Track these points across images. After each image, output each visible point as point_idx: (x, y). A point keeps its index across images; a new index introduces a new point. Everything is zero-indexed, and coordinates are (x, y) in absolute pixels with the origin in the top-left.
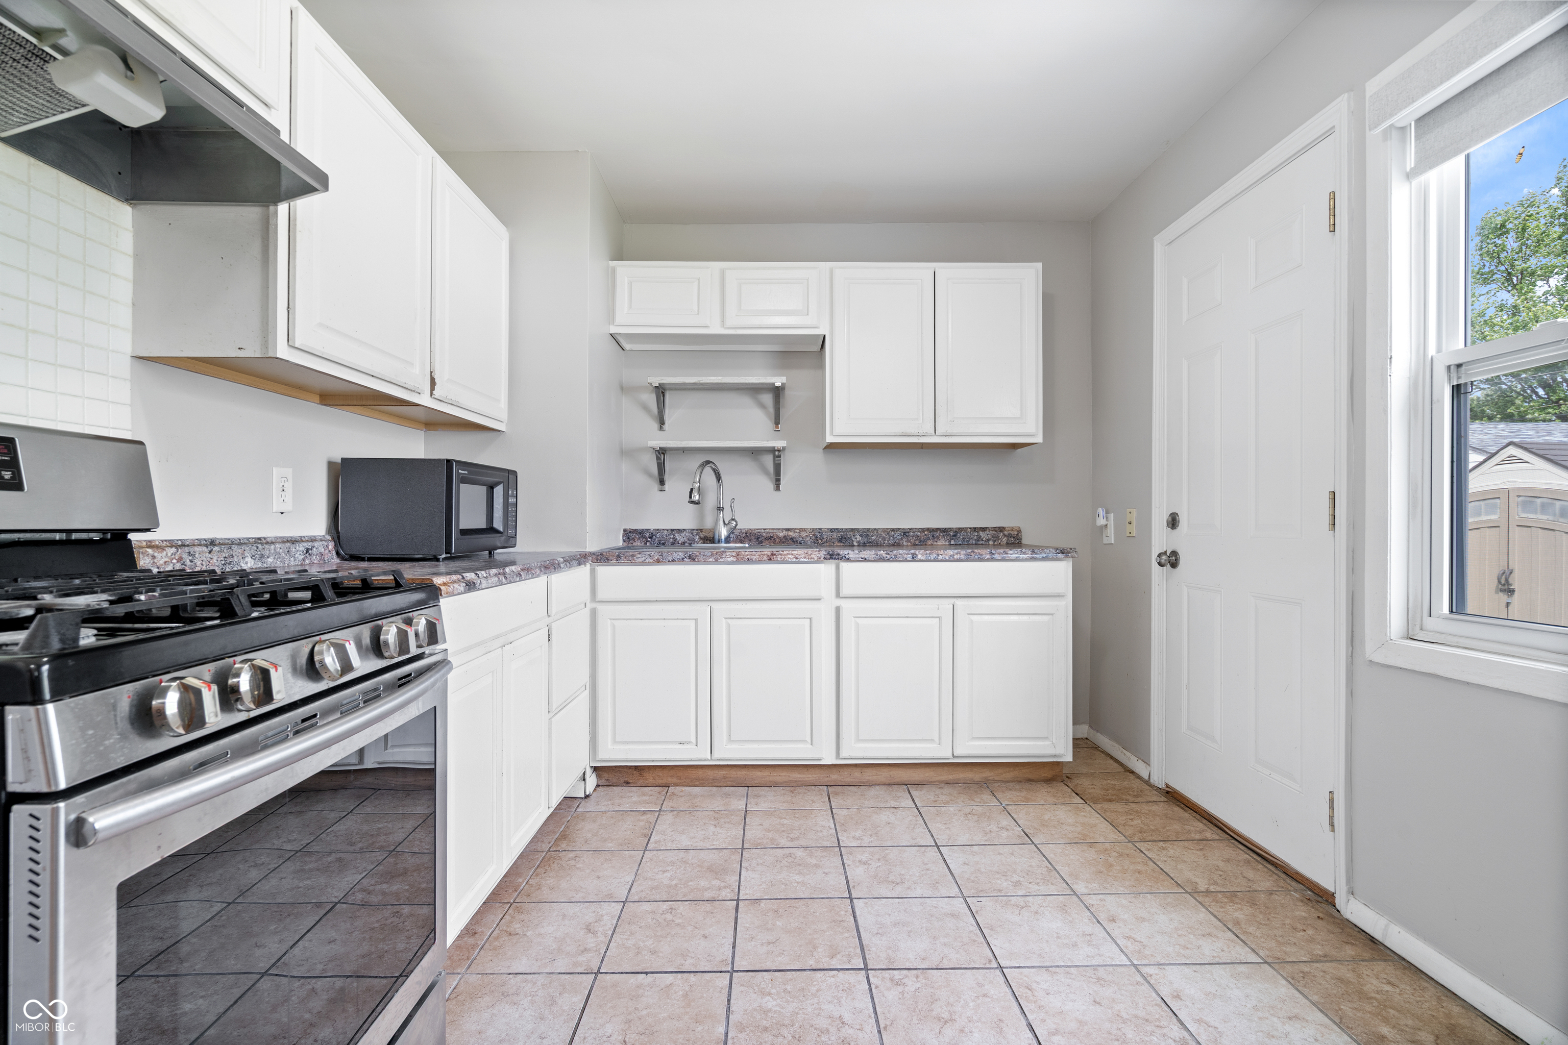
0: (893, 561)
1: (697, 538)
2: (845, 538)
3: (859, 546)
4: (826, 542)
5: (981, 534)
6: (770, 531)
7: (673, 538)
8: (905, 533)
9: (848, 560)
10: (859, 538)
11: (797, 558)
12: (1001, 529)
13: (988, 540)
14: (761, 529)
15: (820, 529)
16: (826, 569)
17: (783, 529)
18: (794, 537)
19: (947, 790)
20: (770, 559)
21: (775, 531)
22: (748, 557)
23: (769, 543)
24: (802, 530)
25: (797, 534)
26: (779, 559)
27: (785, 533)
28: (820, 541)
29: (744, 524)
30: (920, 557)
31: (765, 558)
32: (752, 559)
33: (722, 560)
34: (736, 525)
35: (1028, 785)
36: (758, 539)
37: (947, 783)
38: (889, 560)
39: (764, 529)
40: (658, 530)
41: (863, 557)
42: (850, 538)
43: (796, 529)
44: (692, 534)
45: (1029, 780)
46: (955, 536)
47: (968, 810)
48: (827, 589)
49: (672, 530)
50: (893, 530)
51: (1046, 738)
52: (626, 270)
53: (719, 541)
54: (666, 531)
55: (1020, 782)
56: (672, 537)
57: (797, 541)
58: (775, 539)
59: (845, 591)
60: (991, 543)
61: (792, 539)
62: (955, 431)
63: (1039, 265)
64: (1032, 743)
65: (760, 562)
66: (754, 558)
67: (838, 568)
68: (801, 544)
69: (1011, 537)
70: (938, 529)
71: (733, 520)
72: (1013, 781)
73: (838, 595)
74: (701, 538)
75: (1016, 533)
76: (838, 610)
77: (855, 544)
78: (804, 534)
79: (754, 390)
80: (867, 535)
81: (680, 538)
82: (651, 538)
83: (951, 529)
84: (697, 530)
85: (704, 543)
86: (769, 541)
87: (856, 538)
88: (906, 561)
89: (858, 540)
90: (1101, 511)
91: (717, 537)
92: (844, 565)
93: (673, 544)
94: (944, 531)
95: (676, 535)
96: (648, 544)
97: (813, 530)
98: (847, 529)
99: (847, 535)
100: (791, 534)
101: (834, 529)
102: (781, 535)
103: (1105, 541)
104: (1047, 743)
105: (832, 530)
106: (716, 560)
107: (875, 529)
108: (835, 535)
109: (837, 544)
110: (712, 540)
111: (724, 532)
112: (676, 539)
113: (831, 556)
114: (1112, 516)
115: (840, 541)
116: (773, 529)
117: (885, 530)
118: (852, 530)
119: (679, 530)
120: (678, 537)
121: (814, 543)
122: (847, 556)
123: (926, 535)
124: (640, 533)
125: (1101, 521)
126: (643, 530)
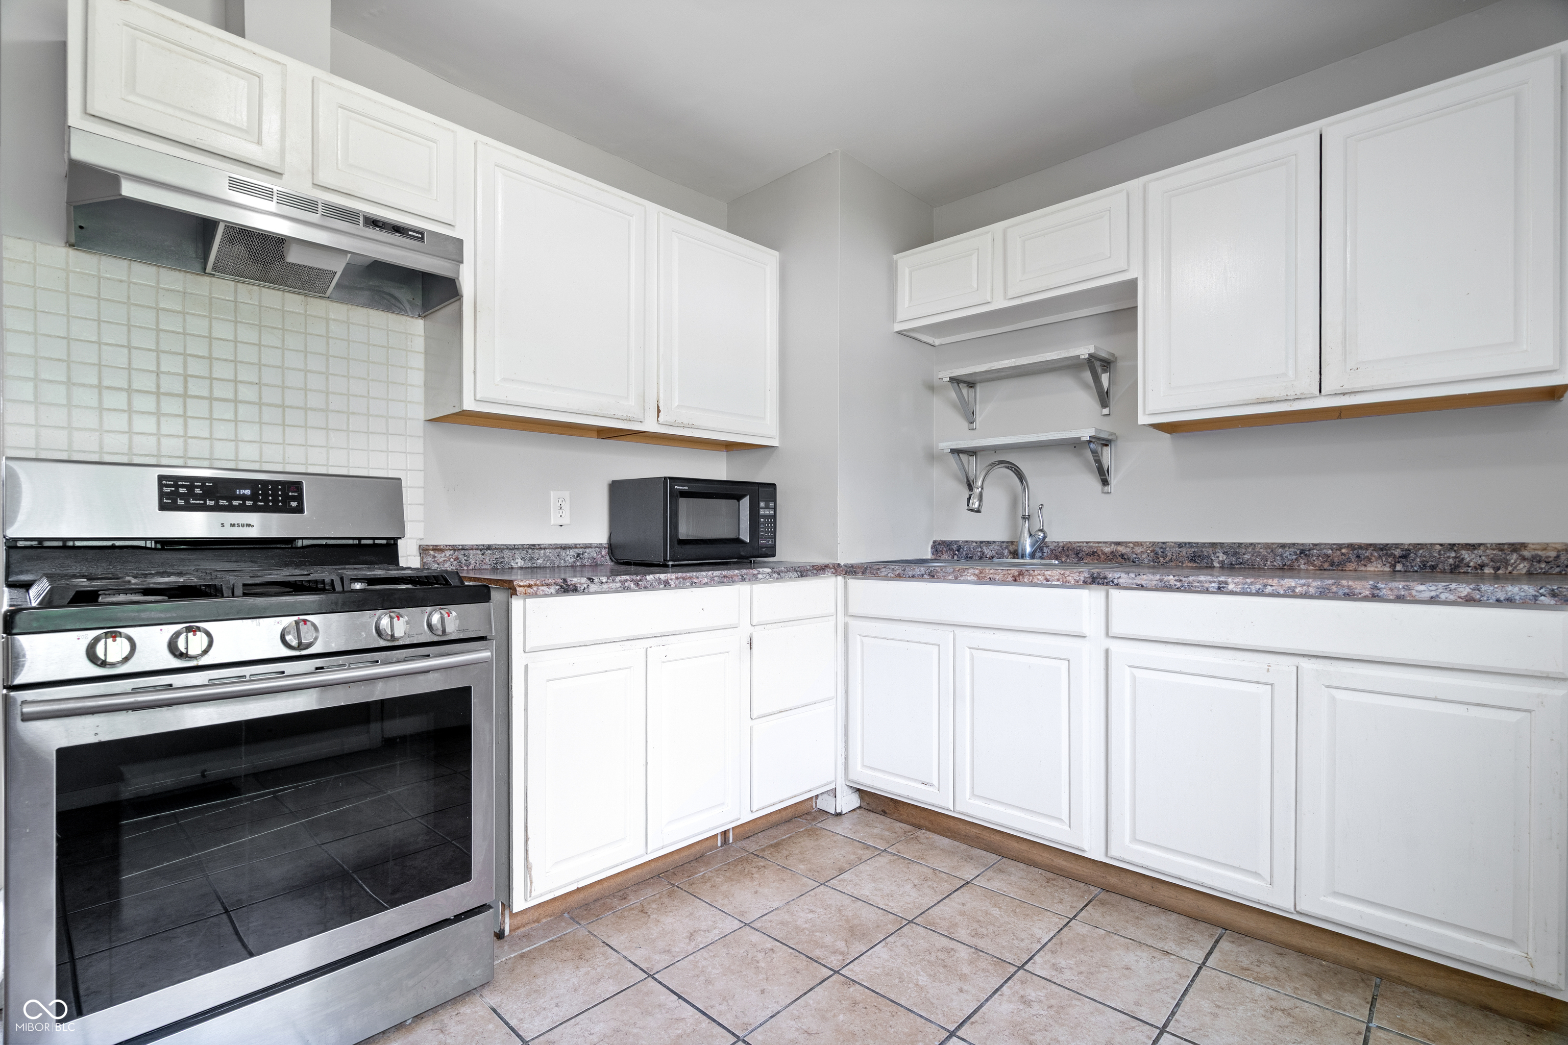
0: (1185, 591)
1: (1006, 552)
2: (1200, 556)
3: (1222, 568)
4: (1171, 560)
5: (1465, 554)
6: (1095, 545)
7: (981, 552)
8: (1304, 552)
9: (1120, 586)
10: (1222, 557)
11: (1048, 580)
12: (1516, 548)
13: (1482, 566)
14: (1083, 542)
15: (1164, 543)
16: (1092, 597)
17: (1111, 543)
18: (1125, 554)
19: (1291, 961)
20: (1015, 580)
21: (1100, 545)
22: (991, 576)
23: (1092, 560)
24: (1137, 544)
25: (1128, 550)
26: (1026, 580)
27: (1113, 547)
28: (1162, 560)
29: (1058, 535)
31: (1010, 578)
32: (995, 579)
33: (962, 579)
34: (1045, 537)
36: (1077, 554)
37: (1301, 952)
39: (1087, 543)
40: (967, 542)
41: (1139, 582)
42: (1208, 557)
43: (1129, 543)
44: (1001, 547)
46: (1405, 557)
48: (1092, 624)
49: (981, 542)
50: (1283, 546)
51: (1511, 942)
52: (907, 260)
53: (1023, 557)
54: (975, 544)
55: (1464, 1003)
56: (980, 550)
57: (1129, 559)
58: (1099, 556)
59: (1116, 629)
60: (1487, 570)
61: (1122, 556)
62: (1358, 386)
64: (1472, 940)
65: (1003, 583)
66: (997, 577)
67: (1106, 596)
68: (1134, 562)
69: (1539, 562)
70: (1371, 545)
71: (1041, 531)
72: (1444, 996)
73: (1107, 633)
74: (1010, 553)
76: (1107, 653)
77: (1216, 565)
78: (1138, 550)
80: (1235, 553)
81: (988, 552)
82: (958, 551)
83: (1397, 546)
84: (1008, 542)
85: (1014, 558)
86: (1092, 557)
87: (1218, 557)
89: (1221, 559)
91: (1020, 551)
92: (1114, 593)
93: (981, 558)
94: (1383, 550)
95: (984, 548)
96: (956, 557)
97: (1154, 544)
98: (1204, 544)
99: (1202, 551)
100: (1121, 549)
101: (1185, 543)
102: (1107, 550)
104: (1512, 951)
105: (1180, 545)
106: (956, 578)
107: (1251, 544)
108: (1184, 551)
109: (1187, 563)
110: (1015, 554)
111: (1028, 546)
112: (984, 553)
113: (1095, 580)
115: (1192, 559)
116: (1099, 543)
117: (1267, 546)
118: (1213, 545)
119: (988, 542)
120: (986, 551)
121: (1153, 561)
122: (1115, 581)
123: (1343, 554)
124: (948, 545)
126: (952, 541)
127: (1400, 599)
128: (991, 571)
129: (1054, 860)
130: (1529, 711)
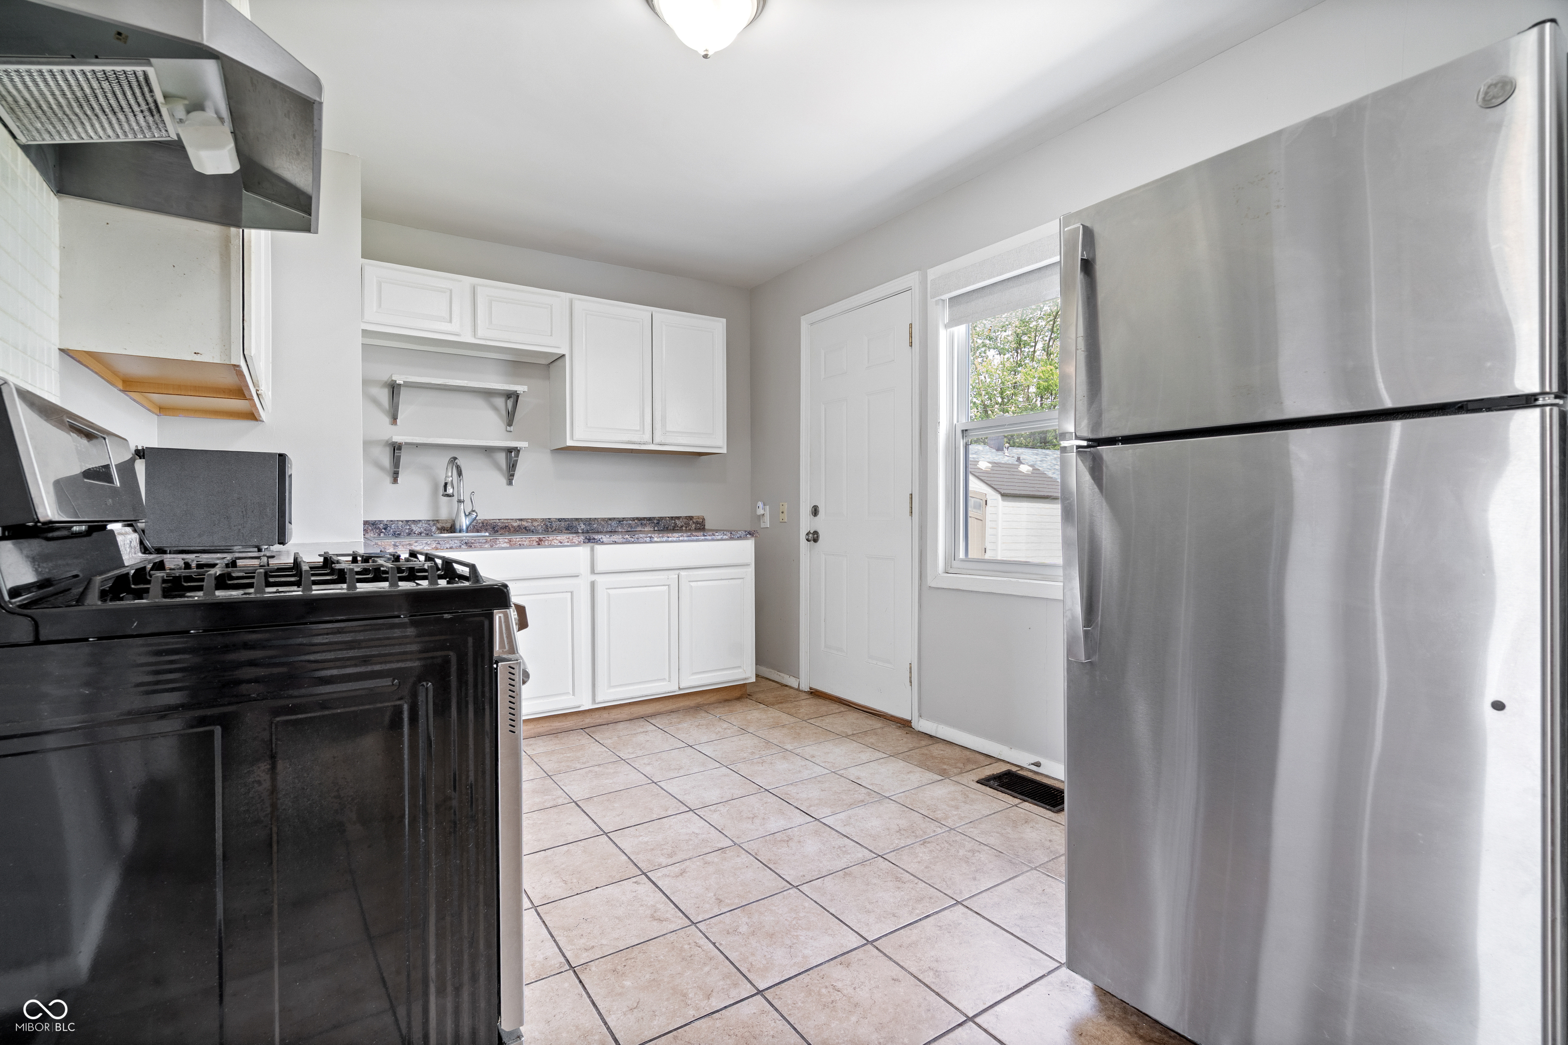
1: (434, 529)
2: (571, 526)
3: (583, 533)
4: (555, 530)
5: (677, 522)
6: (505, 521)
8: (620, 521)
9: (603, 543)
10: (583, 526)
11: (561, 543)
12: (691, 518)
13: (682, 526)
14: (496, 520)
15: (549, 519)
16: (583, 551)
17: (516, 520)
18: (527, 526)
19: (674, 715)
20: (539, 544)
21: (509, 521)
22: (520, 543)
23: (505, 531)
24: (533, 520)
25: (530, 524)
26: (546, 544)
27: (518, 523)
28: (550, 529)
29: (485, 514)
30: (656, 539)
31: (535, 543)
32: (524, 545)
33: (497, 546)
34: (477, 516)
35: (726, 704)
36: (494, 528)
37: (672, 711)
38: (633, 543)
39: (499, 520)
40: (392, 521)
41: (614, 540)
42: (576, 527)
43: (528, 519)
44: (429, 524)
45: (726, 701)
46: (658, 523)
47: (697, 724)
48: (584, 567)
49: (407, 521)
50: (610, 519)
51: (740, 667)
52: (376, 270)
53: (460, 531)
54: (401, 523)
55: (720, 702)
56: (408, 527)
57: (530, 530)
58: (509, 528)
59: (599, 568)
60: (684, 528)
61: (525, 528)
62: (667, 442)
63: (724, 320)
64: (731, 672)
65: (530, 546)
66: (525, 543)
67: (592, 550)
68: (533, 532)
69: (698, 524)
70: (645, 518)
71: (474, 511)
72: (716, 703)
73: (593, 571)
74: (438, 529)
75: (701, 520)
76: (593, 584)
77: (580, 531)
78: (536, 524)
79: (488, 394)
80: (590, 524)
81: (416, 529)
82: (385, 529)
83: (654, 518)
84: (433, 521)
85: (441, 533)
86: (505, 530)
87: (581, 527)
88: (646, 542)
89: (582, 528)
90: (760, 504)
91: (458, 527)
92: (598, 548)
93: (409, 534)
94: (650, 519)
95: (413, 526)
96: (382, 535)
97: (543, 520)
98: (572, 519)
99: (573, 524)
100: (524, 523)
101: (562, 519)
102: (515, 524)
103: (763, 525)
104: (740, 670)
105: (560, 520)
106: (492, 546)
107: (595, 518)
108: (563, 524)
109: (564, 531)
110: (452, 529)
111: (464, 522)
112: (412, 530)
113: (589, 540)
114: (767, 507)
115: (567, 529)
116: (507, 519)
117: (603, 519)
118: (577, 519)
119: (414, 521)
120: (414, 527)
121: (545, 531)
122: (601, 540)
123: (636, 523)
124: (373, 524)
125: (760, 511)
126: (376, 521)
127: (713, 540)
128: (518, 540)
129: (552, 725)
130: (743, 578)
